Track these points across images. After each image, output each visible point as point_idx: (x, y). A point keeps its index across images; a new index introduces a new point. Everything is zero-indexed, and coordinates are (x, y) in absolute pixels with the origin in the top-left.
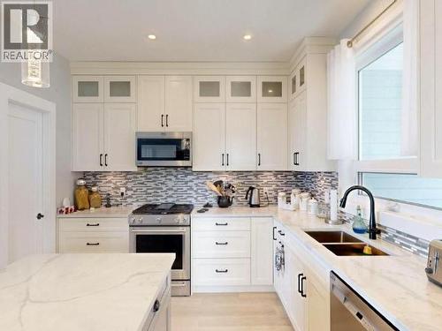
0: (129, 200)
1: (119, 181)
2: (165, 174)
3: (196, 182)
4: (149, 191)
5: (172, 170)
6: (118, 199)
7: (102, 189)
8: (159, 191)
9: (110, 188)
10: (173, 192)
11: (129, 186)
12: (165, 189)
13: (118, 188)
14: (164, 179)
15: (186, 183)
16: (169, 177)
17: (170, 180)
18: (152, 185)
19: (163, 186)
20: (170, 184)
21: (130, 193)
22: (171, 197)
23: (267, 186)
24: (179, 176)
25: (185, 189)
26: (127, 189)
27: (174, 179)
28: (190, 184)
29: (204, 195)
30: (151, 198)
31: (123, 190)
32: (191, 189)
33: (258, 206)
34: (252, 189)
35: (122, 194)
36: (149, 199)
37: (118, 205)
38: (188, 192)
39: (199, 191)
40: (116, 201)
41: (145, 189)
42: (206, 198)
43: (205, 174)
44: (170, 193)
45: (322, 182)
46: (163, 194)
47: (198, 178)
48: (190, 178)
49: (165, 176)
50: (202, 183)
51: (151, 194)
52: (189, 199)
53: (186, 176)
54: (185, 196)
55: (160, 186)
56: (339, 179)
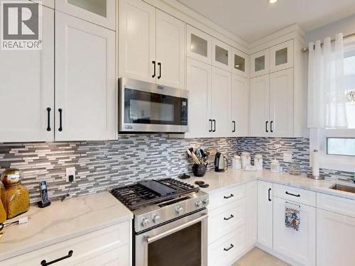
0: (82, 186)
1: (63, 157)
2: (135, 143)
3: (170, 150)
4: (114, 168)
5: (144, 137)
6: (62, 187)
7: (27, 174)
8: (128, 166)
9: (43, 172)
10: (145, 165)
11: (82, 163)
12: (136, 162)
13: (62, 169)
14: (134, 150)
15: (160, 153)
16: (141, 147)
17: (143, 150)
18: (119, 158)
20: (142, 155)
21: (82, 175)
22: (143, 172)
24: (153, 145)
25: (159, 160)
26: (79, 169)
27: (146, 149)
28: (164, 154)
29: (177, 165)
30: (119, 178)
31: (71, 171)
32: (165, 159)
33: (223, 170)
34: (218, 154)
35: (71, 178)
36: (114, 179)
37: (63, 198)
38: (163, 163)
39: (173, 161)
40: (57, 191)
41: (108, 166)
42: (179, 169)
43: (178, 141)
44: (142, 167)
46: (134, 169)
47: (172, 146)
48: (164, 146)
49: (137, 146)
50: (176, 152)
51: (116, 171)
52: (163, 172)
53: (160, 145)
54: (159, 169)
55: (131, 159)
56: (310, 142)
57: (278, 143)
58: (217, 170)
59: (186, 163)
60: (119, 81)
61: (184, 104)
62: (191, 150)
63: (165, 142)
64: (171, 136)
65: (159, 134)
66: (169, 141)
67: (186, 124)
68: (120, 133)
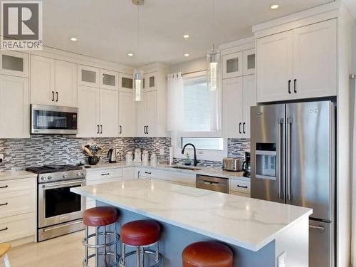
0: (7, 166)
2: (43, 140)
3: (69, 146)
4: (28, 156)
5: (49, 137)
8: (37, 155)
10: (50, 156)
11: (7, 152)
12: (43, 153)
14: (42, 145)
15: (61, 148)
16: (47, 143)
17: (48, 146)
18: (31, 150)
19: (41, 151)
20: (48, 149)
21: (8, 159)
22: (48, 160)
23: (119, 148)
24: (56, 142)
25: (60, 153)
26: (6, 155)
27: (51, 145)
28: (64, 148)
29: (76, 157)
30: (31, 162)
32: (65, 152)
33: (115, 162)
34: (111, 151)
36: (27, 163)
38: (63, 155)
39: (72, 154)
41: (23, 154)
42: (77, 160)
43: (76, 140)
44: (47, 156)
45: (158, 144)
46: (41, 158)
47: (71, 144)
48: (64, 143)
49: (43, 143)
50: (74, 148)
51: (29, 158)
52: (64, 161)
53: (61, 142)
54: (60, 159)
55: (39, 151)
56: (172, 141)
57: (158, 142)
58: (110, 162)
59: (83, 156)
60: (31, 105)
61: (74, 116)
62: (88, 147)
63: (66, 141)
64: (70, 136)
65: (61, 135)
66: (68, 140)
67: (76, 129)
68: (31, 134)
